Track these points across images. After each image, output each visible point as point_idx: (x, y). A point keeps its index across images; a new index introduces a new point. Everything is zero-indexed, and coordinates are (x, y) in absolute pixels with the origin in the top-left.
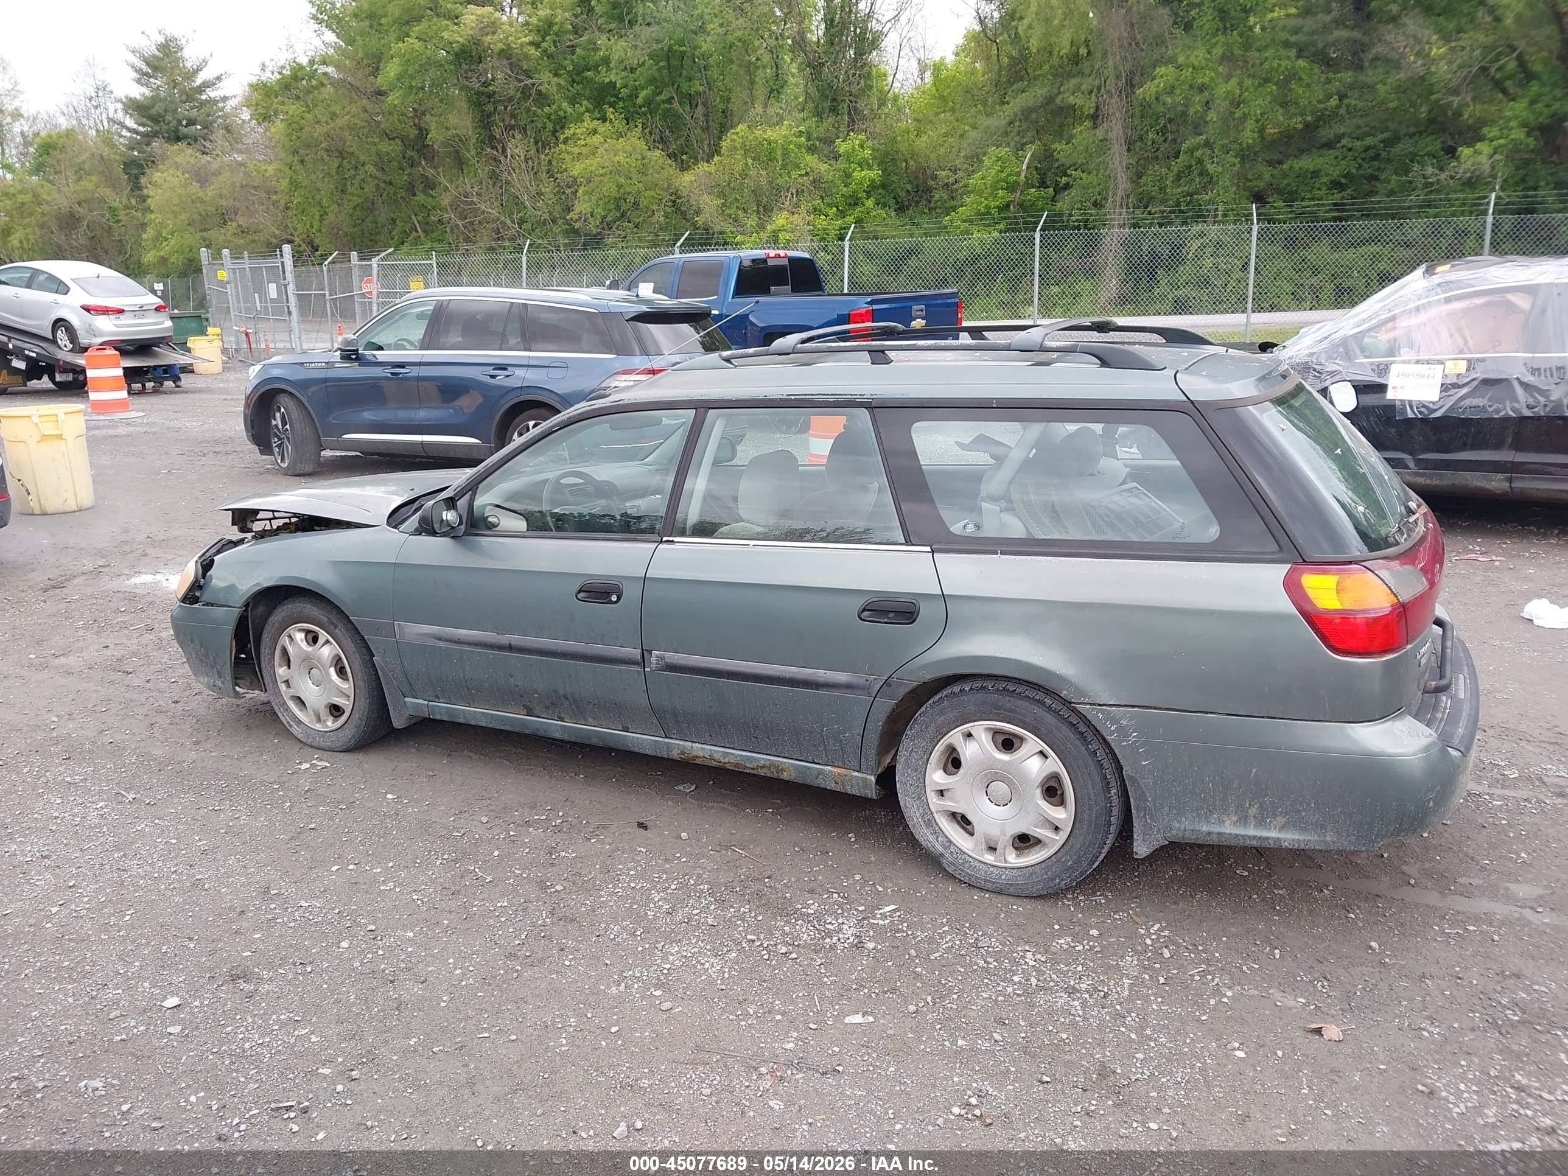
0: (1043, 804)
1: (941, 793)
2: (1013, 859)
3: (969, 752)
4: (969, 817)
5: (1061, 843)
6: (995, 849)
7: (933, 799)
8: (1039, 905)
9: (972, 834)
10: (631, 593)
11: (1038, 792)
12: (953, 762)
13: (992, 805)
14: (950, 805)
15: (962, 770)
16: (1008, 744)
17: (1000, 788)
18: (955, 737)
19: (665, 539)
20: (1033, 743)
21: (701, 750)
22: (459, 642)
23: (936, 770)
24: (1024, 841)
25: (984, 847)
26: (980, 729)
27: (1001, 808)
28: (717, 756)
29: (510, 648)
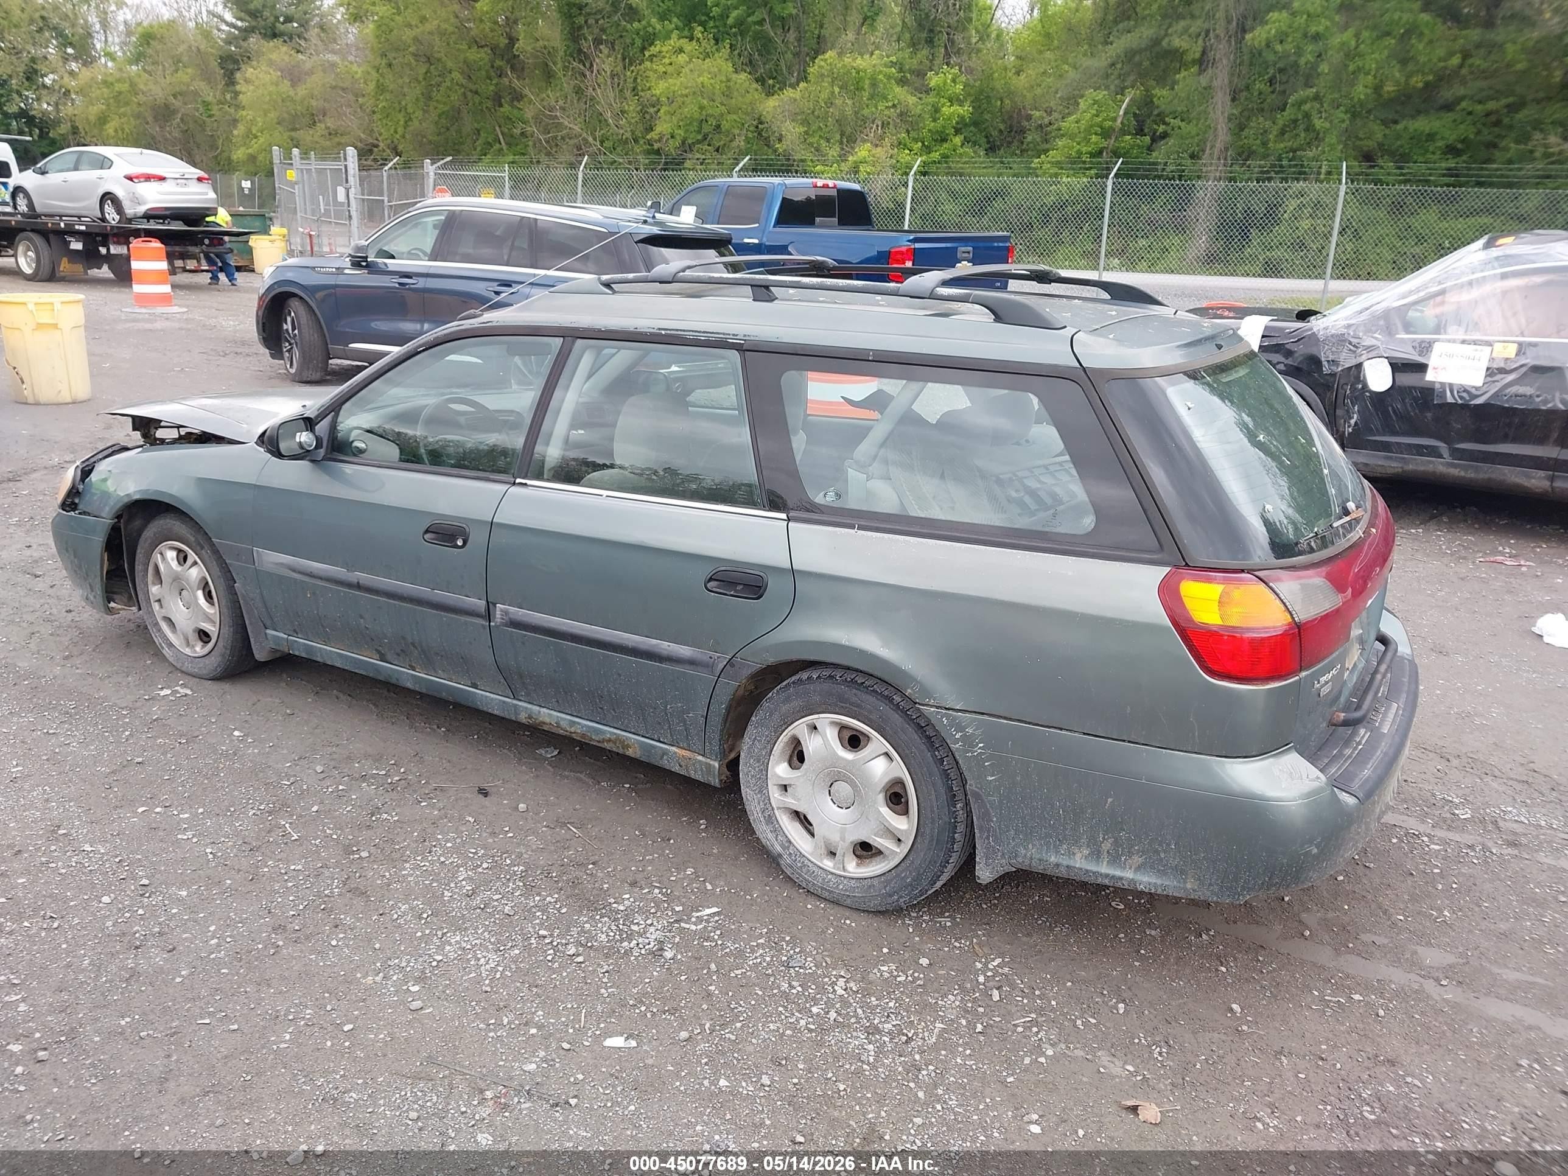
0: (885, 811)
1: (785, 788)
2: (853, 868)
3: (812, 745)
4: (809, 817)
5: (902, 856)
6: (835, 854)
7: (775, 795)
8: (876, 922)
9: (813, 835)
10: (477, 538)
11: (881, 798)
12: (797, 756)
13: (835, 807)
14: (791, 802)
15: (805, 766)
16: (854, 741)
17: (843, 789)
18: (799, 728)
19: (518, 480)
20: (878, 743)
21: (548, 716)
22: (311, 575)
23: (778, 763)
24: (865, 850)
25: (823, 851)
26: (826, 722)
27: (844, 811)
28: (563, 724)
29: (358, 586)
